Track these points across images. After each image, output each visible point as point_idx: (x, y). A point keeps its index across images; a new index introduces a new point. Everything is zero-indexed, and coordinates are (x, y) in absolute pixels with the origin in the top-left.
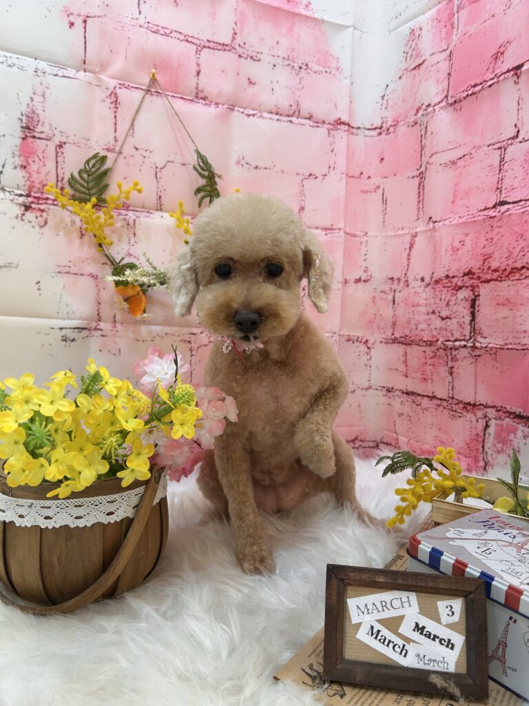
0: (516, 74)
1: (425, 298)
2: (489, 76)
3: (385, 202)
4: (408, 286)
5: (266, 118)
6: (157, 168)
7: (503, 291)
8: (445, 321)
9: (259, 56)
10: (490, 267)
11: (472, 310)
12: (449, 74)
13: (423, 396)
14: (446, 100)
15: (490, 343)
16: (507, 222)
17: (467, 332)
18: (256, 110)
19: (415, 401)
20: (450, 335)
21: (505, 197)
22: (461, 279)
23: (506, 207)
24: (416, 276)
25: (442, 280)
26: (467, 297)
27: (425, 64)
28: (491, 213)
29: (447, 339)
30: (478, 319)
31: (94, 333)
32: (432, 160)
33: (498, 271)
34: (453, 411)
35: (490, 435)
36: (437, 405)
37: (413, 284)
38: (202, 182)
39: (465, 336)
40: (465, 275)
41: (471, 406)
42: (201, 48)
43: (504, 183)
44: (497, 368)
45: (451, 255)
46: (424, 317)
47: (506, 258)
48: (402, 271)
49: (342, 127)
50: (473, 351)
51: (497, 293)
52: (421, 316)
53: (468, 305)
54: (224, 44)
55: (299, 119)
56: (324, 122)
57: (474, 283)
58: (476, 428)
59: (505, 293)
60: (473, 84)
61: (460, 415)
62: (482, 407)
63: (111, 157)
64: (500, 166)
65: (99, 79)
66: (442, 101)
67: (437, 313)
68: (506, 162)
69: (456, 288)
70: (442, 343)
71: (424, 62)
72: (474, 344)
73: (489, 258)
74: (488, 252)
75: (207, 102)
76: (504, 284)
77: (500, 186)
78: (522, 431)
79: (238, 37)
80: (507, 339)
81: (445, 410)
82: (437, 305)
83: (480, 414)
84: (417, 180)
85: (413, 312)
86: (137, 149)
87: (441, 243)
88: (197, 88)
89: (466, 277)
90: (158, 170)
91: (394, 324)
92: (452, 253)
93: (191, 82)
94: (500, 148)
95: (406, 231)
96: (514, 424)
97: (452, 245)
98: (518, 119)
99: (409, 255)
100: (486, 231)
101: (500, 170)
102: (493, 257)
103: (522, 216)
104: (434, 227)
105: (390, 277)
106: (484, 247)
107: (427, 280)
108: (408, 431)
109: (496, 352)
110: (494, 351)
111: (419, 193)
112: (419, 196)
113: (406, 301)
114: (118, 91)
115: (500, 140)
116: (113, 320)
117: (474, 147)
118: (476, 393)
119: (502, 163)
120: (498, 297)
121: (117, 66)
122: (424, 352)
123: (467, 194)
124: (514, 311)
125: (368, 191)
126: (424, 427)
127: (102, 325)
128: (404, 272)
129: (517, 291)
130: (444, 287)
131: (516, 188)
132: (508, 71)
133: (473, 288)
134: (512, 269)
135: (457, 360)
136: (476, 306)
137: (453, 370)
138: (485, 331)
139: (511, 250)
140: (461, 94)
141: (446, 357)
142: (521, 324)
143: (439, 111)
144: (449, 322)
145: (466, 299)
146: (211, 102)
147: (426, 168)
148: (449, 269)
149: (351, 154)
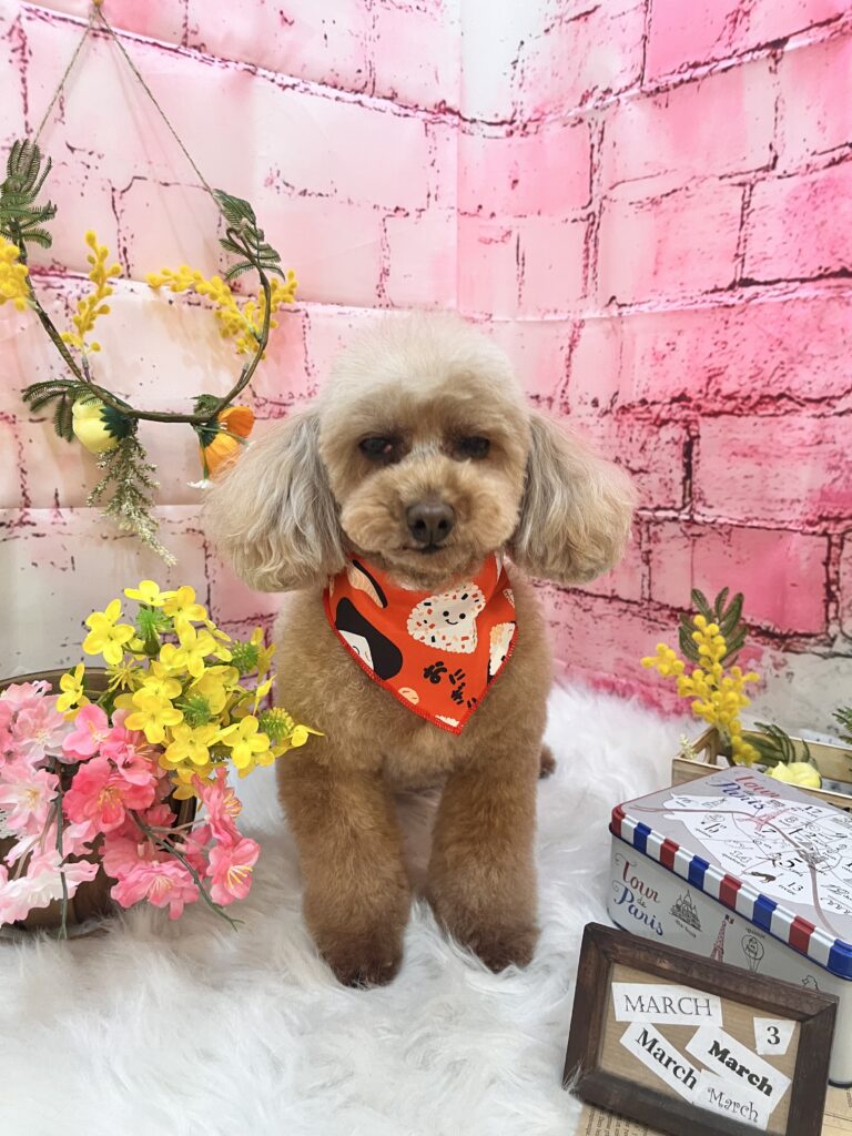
0: (774, 56)
1: (601, 434)
2: (721, 51)
3: (521, 262)
4: (568, 413)
5: (316, 94)
6: (113, 190)
7: (745, 433)
8: (637, 477)
10: (718, 391)
11: (686, 461)
12: (645, 38)
13: (596, 596)
14: (639, 83)
15: (720, 516)
16: (755, 316)
17: (678, 496)
18: (297, 77)
19: (582, 603)
20: (647, 499)
21: (751, 272)
22: (667, 407)
23: (753, 289)
24: (585, 397)
25: (634, 407)
26: (677, 438)
27: (600, 14)
28: (726, 298)
29: (643, 505)
30: (697, 476)
31: (18, 531)
32: (613, 194)
33: (735, 399)
34: (650, 620)
36: (620, 610)
37: (576, 409)
39: (674, 502)
40: (674, 400)
43: (747, 249)
45: (652, 366)
47: (751, 377)
48: (556, 386)
49: (448, 118)
50: (689, 527)
51: (731, 436)
53: (678, 451)
55: (374, 99)
56: (417, 106)
57: (688, 416)
59: (747, 436)
60: (691, 63)
61: (663, 626)
66: (631, 86)
69: (658, 423)
71: (596, 8)
72: (692, 517)
73: (718, 375)
74: (716, 365)
75: (205, 55)
76: (746, 422)
78: (771, 656)
80: (751, 511)
81: (635, 618)
82: (624, 449)
84: (582, 227)
86: (72, 149)
87: (634, 343)
88: (185, 25)
89: (675, 405)
90: (117, 195)
92: (653, 363)
93: (174, 13)
94: (741, 185)
95: (563, 317)
96: (758, 645)
97: (653, 349)
98: (776, 136)
99: (569, 359)
100: (716, 329)
101: (742, 223)
102: (726, 375)
103: (782, 308)
104: (620, 314)
105: (534, 394)
106: (711, 355)
107: (604, 404)
108: (567, 651)
109: (731, 530)
110: (726, 529)
111: (587, 250)
112: (587, 257)
114: (25, 24)
115: (743, 171)
116: (54, 502)
120: (734, 442)
123: (682, 260)
124: (764, 466)
125: (491, 240)
126: (598, 645)
127: (34, 514)
128: (561, 388)
129: (771, 435)
130: (638, 419)
131: (770, 258)
132: (759, 48)
133: (687, 424)
134: (762, 397)
135: (659, 541)
136: (694, 454)
137: (651, 556)
138: (710, 497)
139: (761, 364)
140: (668, 77)
141: (638, 536)
142: (776, 489)
143: (627, 104)
144: (645, 478)
145: (676, 442)
146: (213, 56)
147: (602, 207)
148: (647, 390)
149: (463, 171)
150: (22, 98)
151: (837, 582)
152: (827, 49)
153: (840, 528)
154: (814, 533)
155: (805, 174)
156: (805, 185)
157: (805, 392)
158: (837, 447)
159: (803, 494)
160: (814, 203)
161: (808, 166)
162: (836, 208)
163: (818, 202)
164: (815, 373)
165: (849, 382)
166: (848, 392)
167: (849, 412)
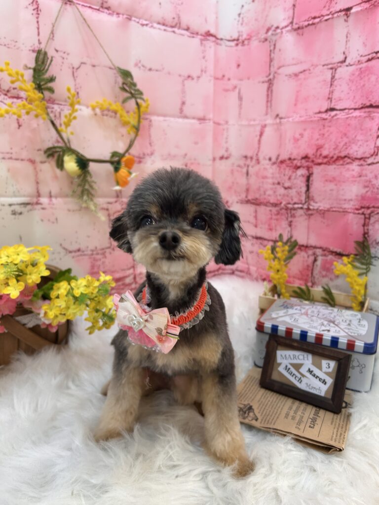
1: (272, 172)
2: (325, 12)
3: (240, 99)
4: (259, 163)
5: (156, 28)
6: (73, 68)
8: (287, 190)
10: (321, 155)
11: (307, 183)
12: (294, 6)
13: (269, 240)
14: (291, 25)
15: (320, 206)
16: (335, 124)
17: (303, 198)
18: (148, 21)
19: (263, 243)
20: (290, 200)
21: (335, 105)
22: (300, 161)
23: (335, 112)
24: (266, 156)
25: (286, 161)
26: (304, 174)
28: (324, 116)
29: (288, 202)
30: (312, 189)
31: (36, 207)
33: (327, 158)
35: (317, 265)
37: (263, 162)
39: (301, 201)
40: (303, 158)
41: (304, 247)
43: (334, 95)
44: (324, 223)
45: (293, 144)
46: (270, 186)
47: (334, 149)
48: (254, 152)
49: (211, 38)
50: (307, 211)
51: (325, 173)
52: (268, 185)
53: (304, 179)
55: (180, 30)
56: (197, 34)
57: (309, 165)
58: (307, 261)
59: (332, 173)
60: (313, 16)
62: (312, 248)
64: (331, 82)
66: (288, 26)
67: (282, 184)
68: (336, 80)
69: (296, 168)
70: (285, 205)
72: (309, 207)
73: (321, 148)
74: (320, 144)
75: (110, 12)
76: (331, 167)
77: (330, 97)
80: (333, 204)
82: (281, 178)
83: (310, 252)
84: (266, 85)
85: (263, 182)
86: (57, 51)
87: (286, 134)
89: (303, 161)
90: (75, 70)
91: (248, 190)
94: (332, 69)
95: (257, 122)
96: (335, 259)
97: (294, 137)
99: (259, 141)
100: (319, 128)
101: (331, 85)
102: (324, 148)
103: (346, 120)
104: (280, 122)
105: (244, 154)
106: (318, 140)
107: (274, 159)
108: (257, 263)
110: (323, 212)
112: (268, 98)
113: (257, 174)
115: (332, 63)
117: (312, 65)
118: (308, 239)
119: (333, 80)
120: (326, 176)
122: (271, 211)
123: (306, 99)
124: (338, 186)
125: (228, 90)
127: (42, 200)
128: (255, 155)
129: (341, 173)
130: (287, 166)
131: (342, 100)
132: (341, 11)
133: (308, 168)
134: (338, 157)
135: (295, 217)
136: (310, 181)
137: (293, 224)
138: (317, 198)
139: (337, 144)
140: (303, 23)
141: (286, 215)
143: (286, 33)
144: (290, 191)
145: (303, 176)
146: (114, 12)
147: (274, 77)
148: (291, 154)
149: (217, 61)
150: (36, 30)
151: (367, 233)
152: (368, 12)
153: (369, 211)
154: (359, 214)
155: (357, 65)
156: (357, 69)
157: (355, 155)
158: (368, 178)
159: (353, 197)
160: (360, 77)
161: (359, 61)
162: (369, 79)
163: (362, 76)
164: (359, 148)
165: (372, 152)
166: (372, 155)
167: (373, 164)
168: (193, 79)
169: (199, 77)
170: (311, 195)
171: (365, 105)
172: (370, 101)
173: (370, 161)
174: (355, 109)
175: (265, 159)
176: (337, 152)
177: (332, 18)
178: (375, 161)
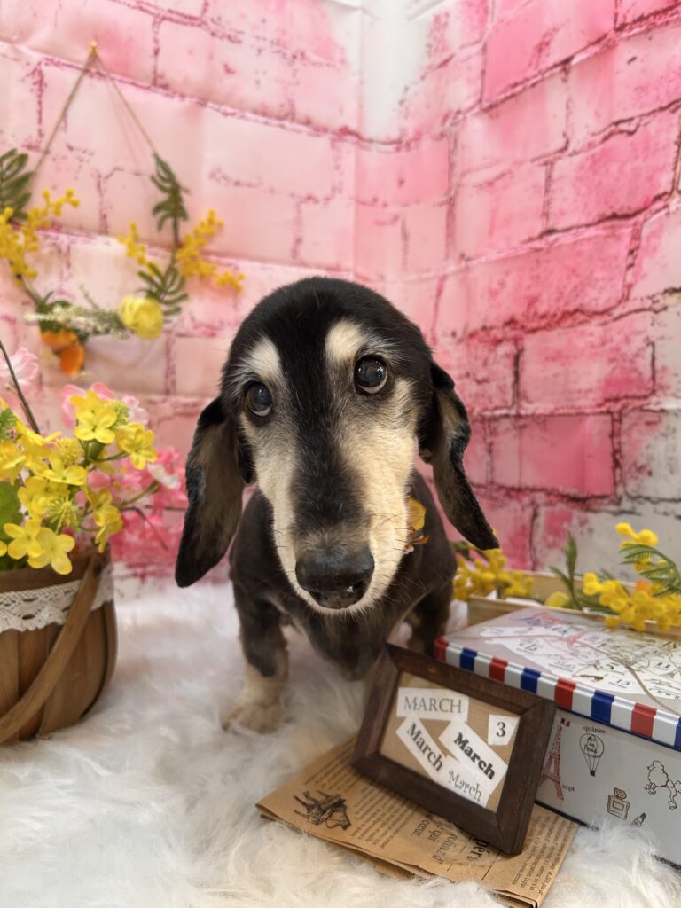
0: (565, 70)
1: (457, 358)
2: (531, 72)
3: (405, 238)
4: (435, 344)
5: (250, 119)
6: (99, 176)
8: (481, 386)
9: (240, 37)
10: (535, 313)
11: (515, 369)
14: (479, 104)
15: (537, 409)
16: (557, 255)
17: (509, 397)
18: (237, 108)
20: (488, 402)
21: (553, 224)
22: (501, 330)
23: (554, 236)
24: (446, 330)
25: (477, 333)
26: (509, 352)
27: (454, 59)
28: (537, 244)
29: (485, 407)
30: (523, 379)
32: (464, 182)
33: (546, 317)
34: (492, 500)
35: (538, 526)
37: (441, 340)
38: (162, 197)
39: (506, 402)
40: (506, 324)
41: (515, 492)
42: (159, 19)
43: (551, 207)
44: (546, 441)
45: (488, 301)
47: (556, 300)
48: (428, 325)
49: (350, 138)
50: (516, 421)
51: (546, 345)
53: (509, 362)
54: (191, 18)
55: (293, 124)
56: (325, 130)
57: (517, 334)
58: (521, 518)
59: (554, 344)
61: (502, 503)
62: (528, 492)
63: (34, 157)
64: (546, 186)
65: (16, 51)
66: (475, 106)
67: (472, 375)
68: (553, 181)
69: (495, 342)
70: (478, 413)
71: (451, 57)
72: (518, 412)
73: (535, 301)
74: (534, 294)
75: (170, 92)
76: (554, 334)
77: (546, 211)
78: (579, 518)
79: (211, 8)
80: (558, 402)
82: (472, 365)
83: (526, 500)
84: (444, 209)
86: (71, 148)
87: (476, 286)
88: (155, 72)
89: (507, 329)
90: (102, 180)
92: (489, 298)
93: (147, 64)
94: (546, 164)
95: (432, 274)
96: (568, 509)
97: (489, 288)
99: (436, 306)
100: (531, 267)
101: (547, 191)
102: (540, 300)
103: (574, 247)
104: (466, 266)
106: (529, 287)
107: (459, 334)
109: (546, 420)
110: (543, 418)
111: (448, 225)
112: (449, 229)
114: (45, 69)
115: (546, 154)
117: (515, 164)
118: (520, 474)
119: (549, 183)
120: (546, 350)
121: (43, 35)
123: (508, 221)
124: (567, 366)
125: (383, 223)
128: (431, 327)
129: (570, 341)
130: (481, 342)
131: (566, 213)
132: (555, 66)
133: (516, 340)
134: (564, 313)
135: (497, 434)
136: (520, 364)
137: (495, 448)
138: (532, 393)
139: (562, 289)
140: (498, 97)
141: (483, 431)
142: (575, 382)
143: (471, 119)
144: (486, 386)
145: (507, 355)
146: (175, 93)
147: (457, 192)
148: (486, 319)
149: (360, 175)
150: (36, 117)
151: (619, 451)
152: (599, 60)
153: (618, 406)
154: (601, 413)
155: (586, 151)
156: (587, 158)
157: (593, 306)
159: (594, 384)
160: (594, 170)
161: (589, 144)
162: (607, 170)
163: (596, 168)
164: (599, 292)
165: (620, 295)
166: (620, 302)
167: (622, 316)
168: (316, 201)
169: (327, 199)
170: (522, 389)
171: (602, 215)
172: (611, 207)
173: (616, 313)
174: (588, 226)
175: (445, 334)
176: (561, 304)
177: (542, 80)
178: (625, 311)
